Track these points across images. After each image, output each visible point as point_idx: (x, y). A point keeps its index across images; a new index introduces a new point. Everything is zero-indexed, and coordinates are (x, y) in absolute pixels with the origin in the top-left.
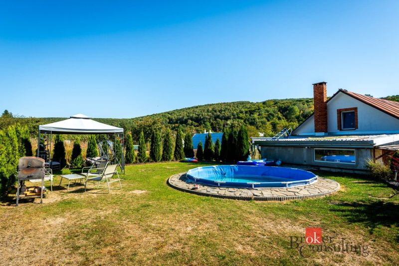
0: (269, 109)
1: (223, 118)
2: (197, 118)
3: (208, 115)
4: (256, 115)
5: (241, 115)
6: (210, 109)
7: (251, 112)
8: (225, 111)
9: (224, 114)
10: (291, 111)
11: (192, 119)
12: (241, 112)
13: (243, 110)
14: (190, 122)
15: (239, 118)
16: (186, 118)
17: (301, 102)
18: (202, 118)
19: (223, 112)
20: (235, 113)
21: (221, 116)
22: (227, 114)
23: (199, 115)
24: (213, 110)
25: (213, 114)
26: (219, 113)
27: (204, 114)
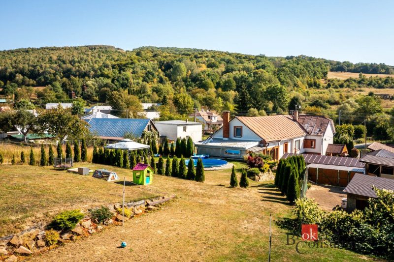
0: (146, 64)
1: (78, 73)
2: (32, 72)
3: (51, 67)
4: (128, 73)
5: (106, 71)
6: (55, 58)
7: (122, 68)
8: (79, 62)
9: (79, 67)
10: (177, 69)
11: (22, 72)
12: (107, 66)
13: (108, 62)
14: (19, 77)
15: (103, 75)
16: (10, 69)
17: (189, 57)
18: (41, 71)
19: (77, 64)
20: (97, 66)
21: (74, 70)
22: (84, 67)
23: (35, 67)
24: (59, 59)
25: (59, 66)
26: (70, 66)
27: (44, 65)
